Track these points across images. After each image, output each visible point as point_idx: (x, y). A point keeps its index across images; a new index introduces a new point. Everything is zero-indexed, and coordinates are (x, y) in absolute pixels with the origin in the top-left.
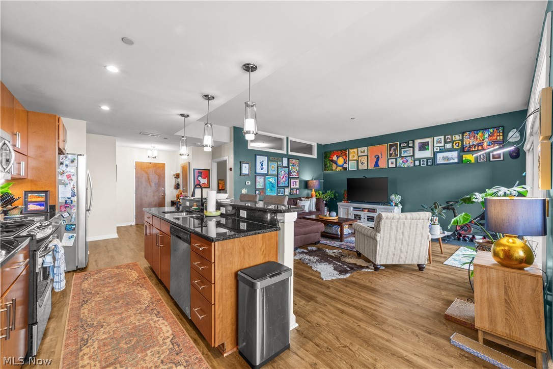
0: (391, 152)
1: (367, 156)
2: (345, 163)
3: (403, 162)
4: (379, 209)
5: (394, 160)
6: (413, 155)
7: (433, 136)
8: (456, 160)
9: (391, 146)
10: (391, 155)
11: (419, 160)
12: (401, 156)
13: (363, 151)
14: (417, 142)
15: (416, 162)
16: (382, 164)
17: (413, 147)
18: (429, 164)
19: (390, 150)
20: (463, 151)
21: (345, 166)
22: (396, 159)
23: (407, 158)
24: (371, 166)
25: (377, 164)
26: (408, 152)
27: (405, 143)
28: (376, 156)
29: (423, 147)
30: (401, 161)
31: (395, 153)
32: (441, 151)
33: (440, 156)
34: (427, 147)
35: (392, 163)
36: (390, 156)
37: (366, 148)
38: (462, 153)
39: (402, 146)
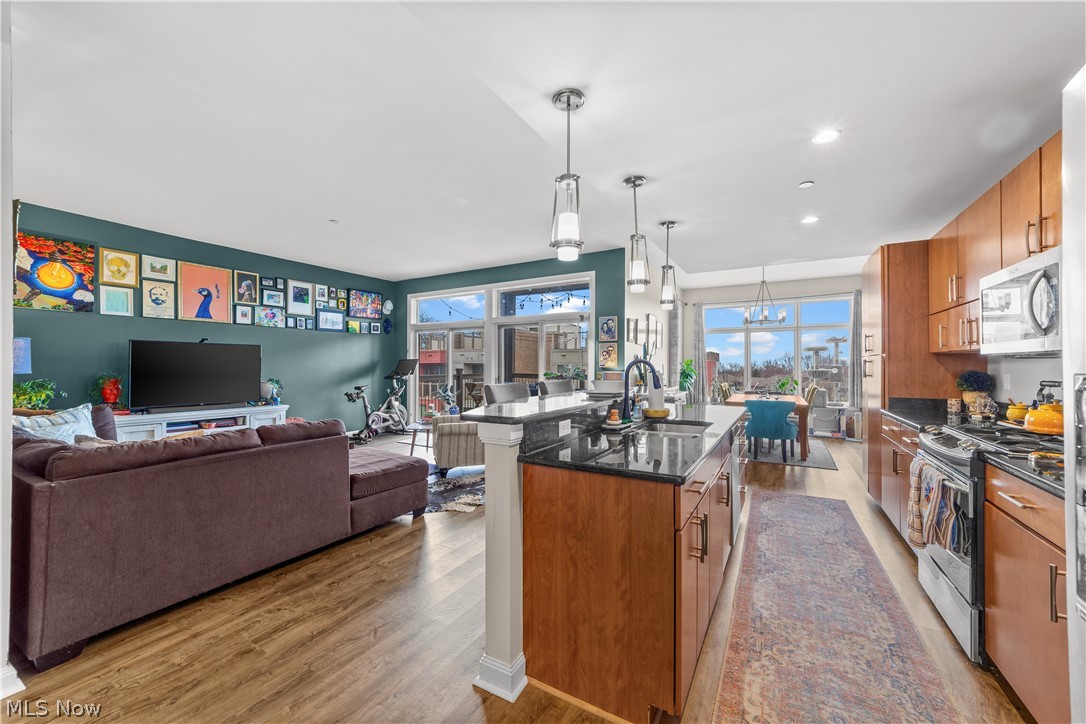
0: (242, 291)
1: (176, 284)
2: (82, 286)
3: (266, 316)
4: (251, 414)
5: (250, 309)
6: (285, 308)
7: (314, 281)
8: (340, 327)
9: (242, 278)
10: (241, 296)
11: (295, 317)
12: (262, 304)
13: (158, 267)
14: (292, 284)
15: (289, 319)
16: (219, 312)
17: (285, 291)
18: (309, 327)
19: (239, 287)
20: (348, 315)
21: (85, 296)
22: (253, 308)
23: (274, 310)
24: (188, 313)
25: (204, 310)
26: (276, 299)
27: (271, 279)
28: (204, 290)
29: (301, 296)
30: (263, 314)
31: (250, 295)
32: (325, 310)
33: (323, 316)
34: (305, 298)
35: (244, 315)
36: (240, 299)
37: (170, 264)
38: (347, 319)
39: (264, 283)
